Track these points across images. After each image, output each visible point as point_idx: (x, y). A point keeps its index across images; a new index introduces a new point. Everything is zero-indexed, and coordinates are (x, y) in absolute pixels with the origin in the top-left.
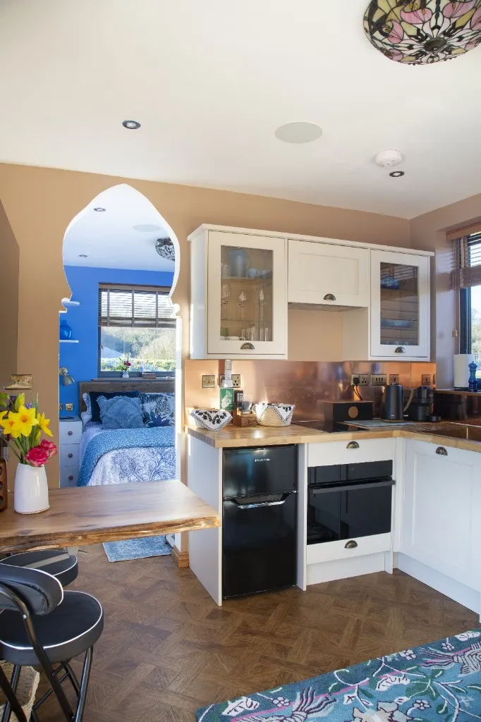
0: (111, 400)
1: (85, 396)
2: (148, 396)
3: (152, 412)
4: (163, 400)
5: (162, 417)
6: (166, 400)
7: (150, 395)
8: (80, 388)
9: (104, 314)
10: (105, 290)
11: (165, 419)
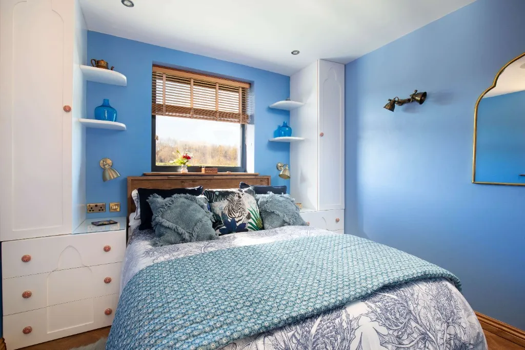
0: (167, 199)
1: (135, 193)
2: (217, 193)
3: (223, 214)
4: (236, 198)
5: (237, 220)
6: (240, 197)
7: (219, 192)
8: (126, 185)
9: (159, 101)
10: (161, 77)
11: (241, 222)
